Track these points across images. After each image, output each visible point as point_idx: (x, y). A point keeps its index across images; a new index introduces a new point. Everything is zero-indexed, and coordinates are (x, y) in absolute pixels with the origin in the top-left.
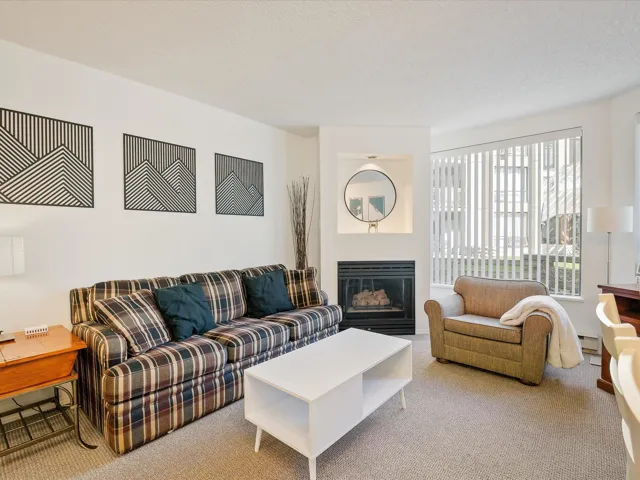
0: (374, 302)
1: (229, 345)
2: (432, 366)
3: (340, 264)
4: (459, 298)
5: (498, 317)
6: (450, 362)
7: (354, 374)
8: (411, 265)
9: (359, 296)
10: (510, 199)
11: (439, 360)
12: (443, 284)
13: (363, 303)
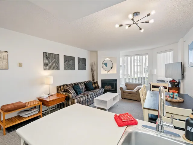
0: (108, 88)
1: (88, 95)
2: (121, 100)
3: (102, 80)
4: (126, 87)
5: (133, 90)
6: (124, 99)
7: (111, 98)
8: (116, 80)
9: (105, 87)
10: (137, 62)
11: (122, 98)
12: (122, 84)
13: (106, 88)
